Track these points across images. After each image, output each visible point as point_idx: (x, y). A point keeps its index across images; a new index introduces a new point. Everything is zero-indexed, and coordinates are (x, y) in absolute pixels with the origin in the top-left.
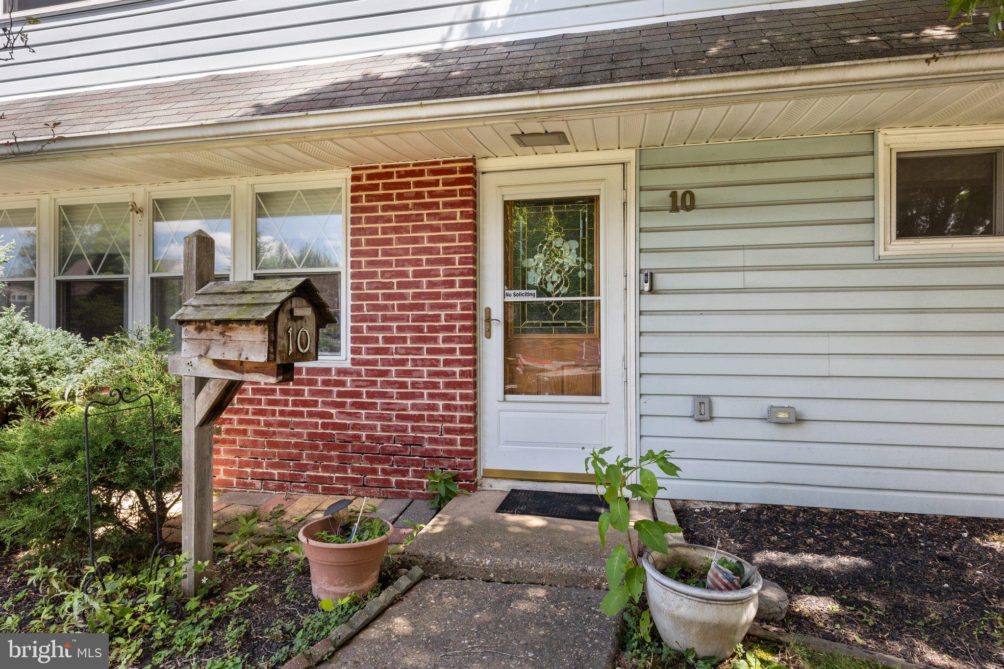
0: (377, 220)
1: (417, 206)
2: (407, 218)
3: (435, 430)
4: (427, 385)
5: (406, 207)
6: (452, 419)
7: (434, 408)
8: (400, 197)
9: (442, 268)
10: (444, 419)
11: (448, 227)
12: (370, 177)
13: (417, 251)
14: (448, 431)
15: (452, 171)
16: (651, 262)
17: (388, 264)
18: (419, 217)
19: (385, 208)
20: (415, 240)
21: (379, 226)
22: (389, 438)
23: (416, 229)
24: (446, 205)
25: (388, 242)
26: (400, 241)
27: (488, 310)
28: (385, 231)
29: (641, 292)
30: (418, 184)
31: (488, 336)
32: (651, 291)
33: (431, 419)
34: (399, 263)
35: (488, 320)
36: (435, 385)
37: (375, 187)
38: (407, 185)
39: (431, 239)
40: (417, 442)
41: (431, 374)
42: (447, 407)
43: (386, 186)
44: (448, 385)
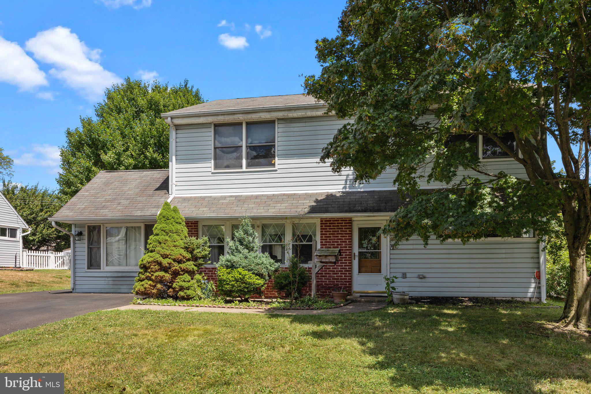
0: (327, 231)
1: (337, 229)
2: (335, 231)
3: (342, 282)
4: (340, 271)
5: (335, 229)
6: (346, 279)
7: (342, 276)
8: (333, 226)
9: (344, 243)
10: (344, 279)
11: (345, 234)
12: (325, 221)
13: (337, 239)
14: (345, 282)
15: (346, 220)
16: (393, 243)
17: (330, 242)
18: (338, 231)
19: (329, 229)
20: (337, 237)
21: (328, 233)
22: (330, 284)
23: (337, 234)
24: (345, 228)
25: (330, 237)
26: (333, 237)
27: (354, 253)
28: (329, 234)
29: (391, 249)
30: (338, 223)
31: (354, 259)
32: (393, 249)
33: (341, 279)
34: (333, 242)
35: (355, 256)
36: (342, 271)
37: (327, 224)
38: (335, 223)
39: (341, 236)
40: (338, 285)
41: (341, 268)
42: (345, 276)
43: (329, 223)
44: (345, 271)
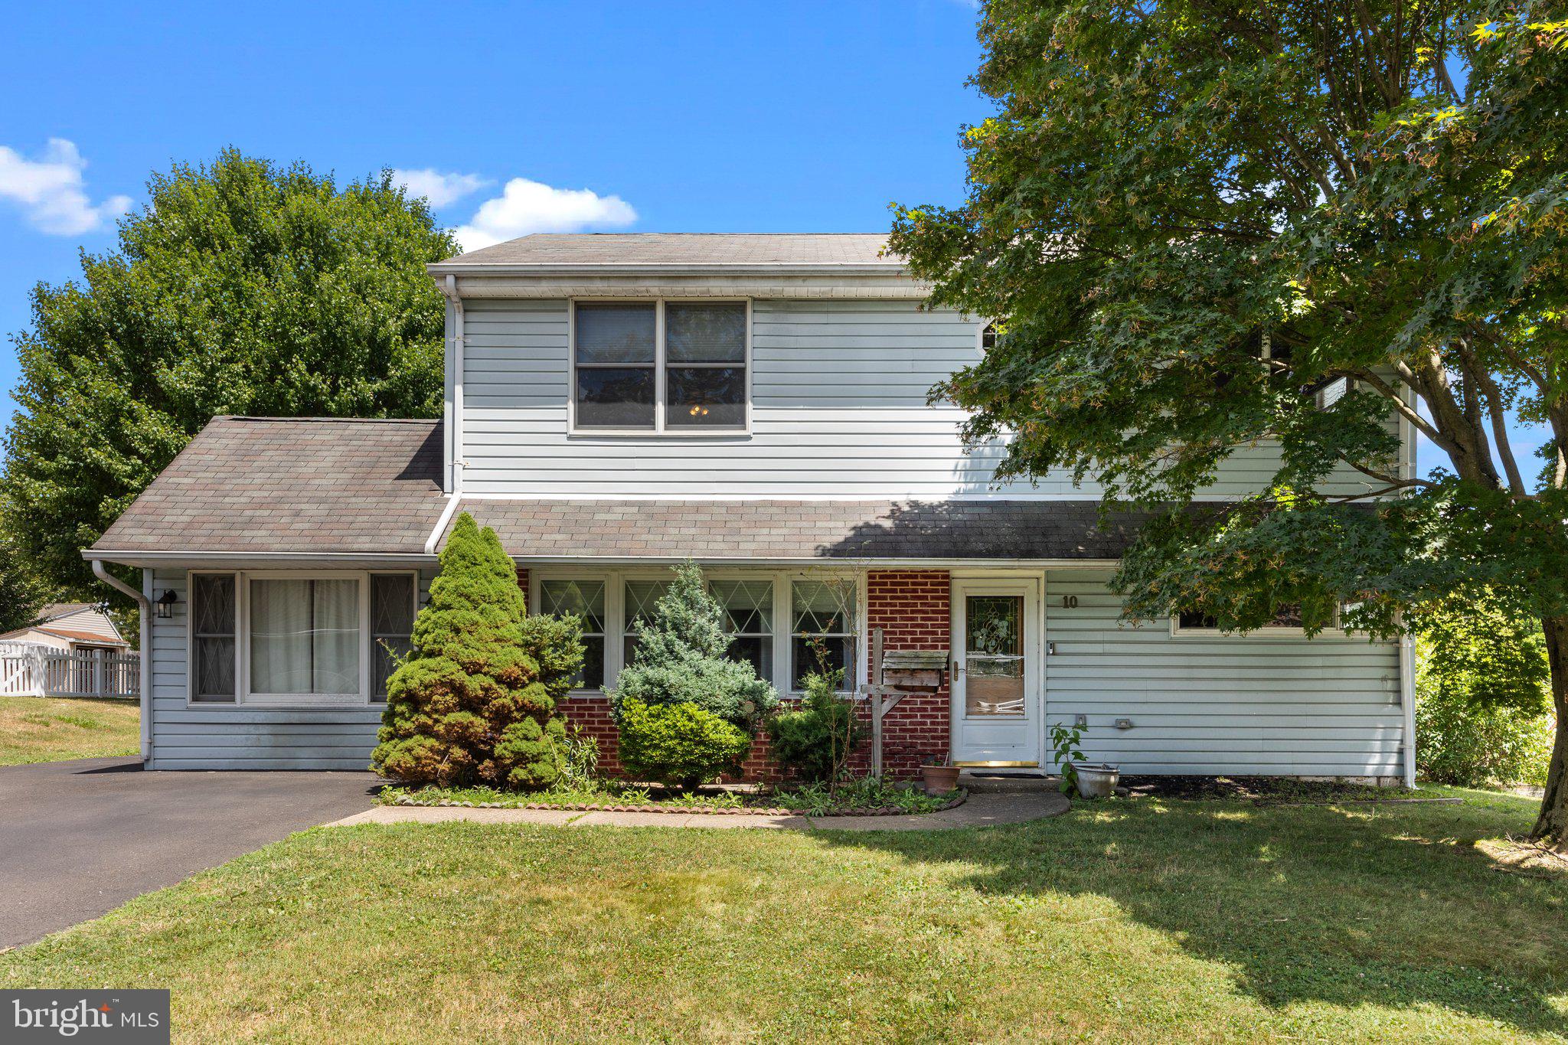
0: (887, 605)
1: (913, 598)
2: (907, 605)
3: (925, 737)
4: (919, 710)
5: (906, 598)
6: (936, 730)
7: (924, 723)
8: (902, 591)
9: (930, 637)
10: (930, 730)
11: (934, 612)
12: (881, 577)
13: (913, 626)
14: (933, 738)
15: (936, 577)
16: (1054, 637)
17: (894, 633)
18: (915, 605)
19: (892, 598)
20: (912, 619)
21: (888, 609)
22: (894, 743)
23: (913, 612)
24: (933, 598)
25: (894, 619)
26: (902, 619)
27: (956, 663)
28: (892, 612)
29: (1048, 654)
30: (913, 584)
31: (956, 679)
32: (1054, 654)
33: (922, 730)
34: (901, 633)
35: (956, 670)
36: (925, 710)
37: (885, 584)
38: (907, 584)
39: (923, 619)
40: (913, 745)
41: (922, 703)
42: (932, 723)
43: (893, 584)
44: (933, 709)
